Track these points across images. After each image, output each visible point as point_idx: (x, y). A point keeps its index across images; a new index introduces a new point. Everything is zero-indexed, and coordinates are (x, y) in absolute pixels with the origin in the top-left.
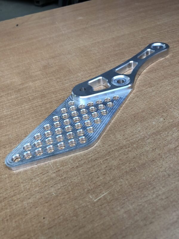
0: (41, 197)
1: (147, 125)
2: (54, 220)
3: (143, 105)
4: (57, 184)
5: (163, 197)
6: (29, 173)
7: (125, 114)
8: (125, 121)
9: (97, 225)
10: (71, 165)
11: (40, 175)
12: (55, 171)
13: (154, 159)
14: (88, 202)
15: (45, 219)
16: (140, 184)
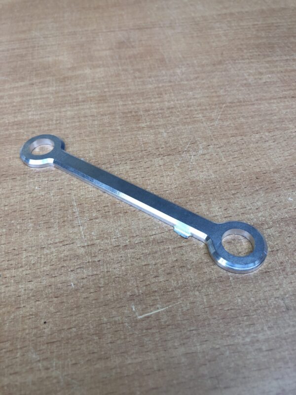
0: (50, 284)
1: (276, 200)
2: (60, 331)
3: (280, 158)
4: (82, 269)
5: (264, 348)
6: (41, 235)
7: (241, 168)
8: (237, 182)
9: (129, 361)
10: (116, 241)
11: (58, 244)
12: (86, 244)
13: (268, 269)
14: (126, 317)
15: (47, 325)
16: (228, 310)
